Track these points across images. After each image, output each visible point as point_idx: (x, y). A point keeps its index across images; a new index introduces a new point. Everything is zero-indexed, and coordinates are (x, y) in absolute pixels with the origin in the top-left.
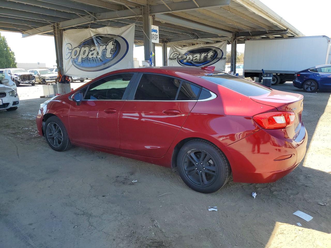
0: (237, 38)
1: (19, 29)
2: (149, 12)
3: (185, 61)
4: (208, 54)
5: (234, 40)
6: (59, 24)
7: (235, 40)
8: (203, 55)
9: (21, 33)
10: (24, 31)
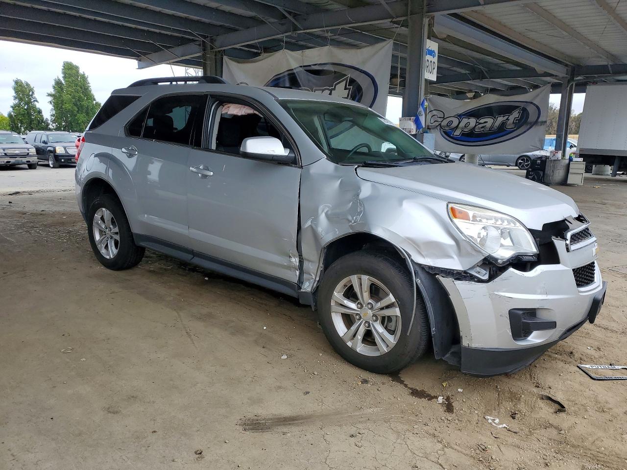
0: (575, 79)
1: (134, 51)
2: (425, 9)
3: (458, 133)
4: (509, 116)
5: (569, 82)
6: (215, 41)
7: (571, 84)
8: (500, 119)
9: (137, 60)
10: (145, 54)
